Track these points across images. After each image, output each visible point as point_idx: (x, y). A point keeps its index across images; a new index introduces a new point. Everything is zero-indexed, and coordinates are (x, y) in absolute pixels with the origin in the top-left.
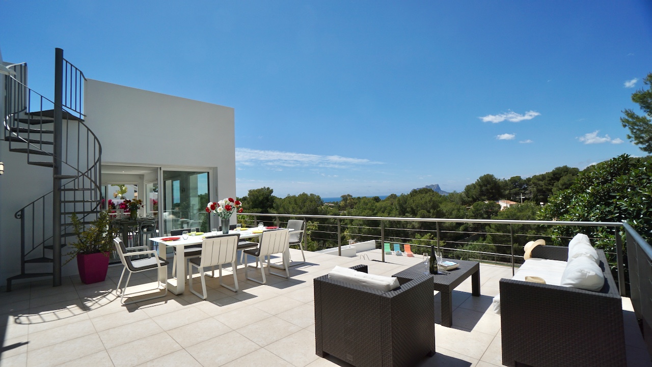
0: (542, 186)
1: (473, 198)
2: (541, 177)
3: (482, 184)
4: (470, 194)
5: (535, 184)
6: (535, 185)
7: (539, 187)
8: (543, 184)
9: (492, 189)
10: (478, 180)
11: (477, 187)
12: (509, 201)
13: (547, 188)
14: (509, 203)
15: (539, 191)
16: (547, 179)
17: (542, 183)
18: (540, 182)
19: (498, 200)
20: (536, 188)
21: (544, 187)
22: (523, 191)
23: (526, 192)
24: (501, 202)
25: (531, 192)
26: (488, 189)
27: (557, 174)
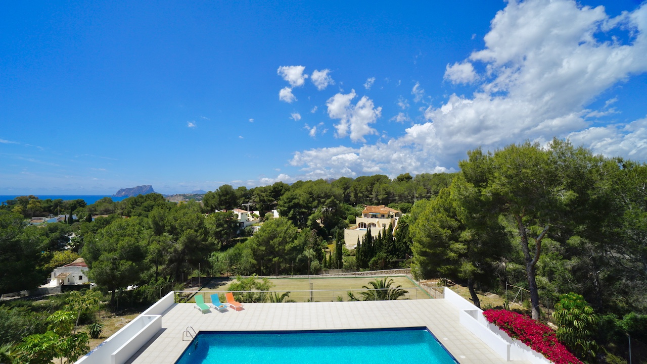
0: (264, 197)
1: (212, 207)
2: (263, 190)
3: (221, 194)
4: (209, 203)
5: (258, 195)
7: (262, 198)
9: (229, 199)
10: (217, 190)
11: (216, 196)
12: (240, 210)
13: (268, 199)
15: (261, 200)
16: (269, 191)
17: (264, 194)
18: (262, 193)
19: (233, 209)
20: (259, 198)
21: (265, 198)
22: (247, 200)
23: (250, 201)
24: (236, 211)
25: (254, 202)
26: (226, 199)
27: (276, 188)
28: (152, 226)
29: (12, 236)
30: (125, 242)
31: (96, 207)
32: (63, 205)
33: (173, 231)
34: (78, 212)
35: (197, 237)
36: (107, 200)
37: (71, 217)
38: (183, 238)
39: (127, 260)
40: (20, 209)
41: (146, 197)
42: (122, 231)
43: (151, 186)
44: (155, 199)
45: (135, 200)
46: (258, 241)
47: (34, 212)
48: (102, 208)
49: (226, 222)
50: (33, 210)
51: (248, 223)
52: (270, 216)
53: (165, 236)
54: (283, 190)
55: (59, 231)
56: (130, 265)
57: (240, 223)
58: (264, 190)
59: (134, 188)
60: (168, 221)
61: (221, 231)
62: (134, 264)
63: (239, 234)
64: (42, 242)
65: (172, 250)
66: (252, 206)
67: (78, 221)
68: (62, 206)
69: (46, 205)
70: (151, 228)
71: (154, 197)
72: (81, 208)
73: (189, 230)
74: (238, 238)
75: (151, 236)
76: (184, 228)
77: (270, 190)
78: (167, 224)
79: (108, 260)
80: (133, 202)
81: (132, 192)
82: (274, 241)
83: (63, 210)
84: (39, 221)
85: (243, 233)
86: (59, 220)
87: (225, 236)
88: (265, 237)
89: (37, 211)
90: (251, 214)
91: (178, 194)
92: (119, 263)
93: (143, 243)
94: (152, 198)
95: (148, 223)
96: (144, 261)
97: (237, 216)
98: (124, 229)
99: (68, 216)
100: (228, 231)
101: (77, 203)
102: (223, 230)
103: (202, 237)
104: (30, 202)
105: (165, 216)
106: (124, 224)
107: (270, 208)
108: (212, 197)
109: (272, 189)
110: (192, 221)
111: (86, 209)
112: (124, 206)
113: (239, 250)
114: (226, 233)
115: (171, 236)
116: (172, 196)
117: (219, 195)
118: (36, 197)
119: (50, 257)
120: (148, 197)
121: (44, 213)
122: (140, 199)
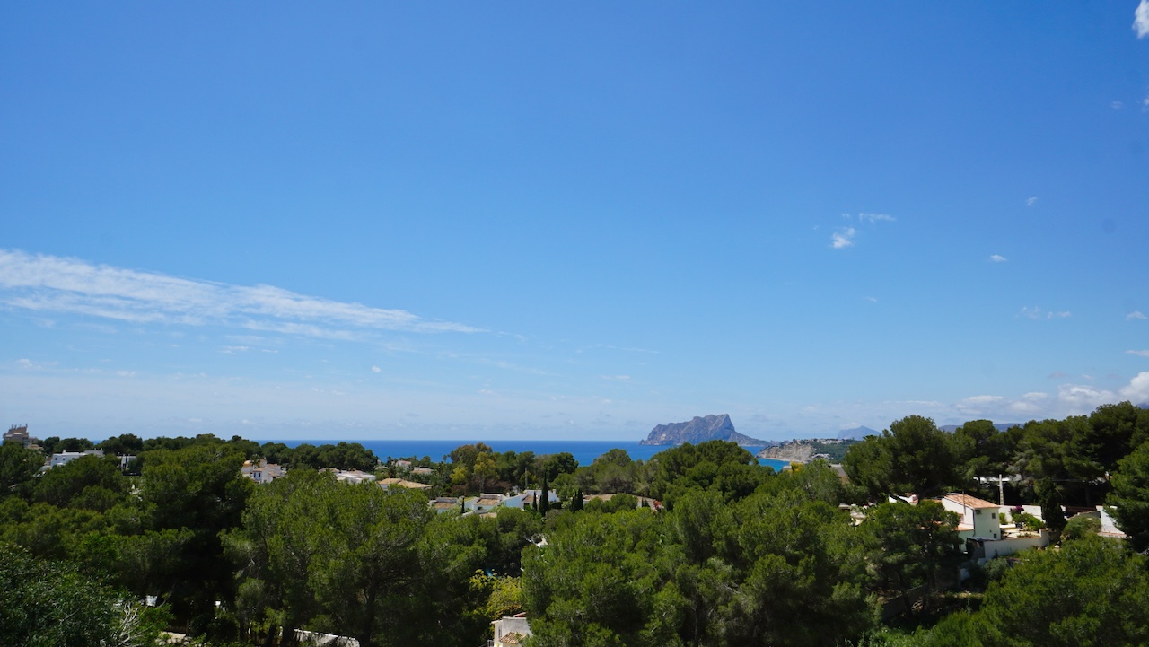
0: (1059, 457)
1: (871, 485)
2: (1056, 432)
3: (898, 446)
4: (865, 473)
5: (1038, 449)
6: (1038, 453)
7: (1053, 461)
8: (1062, 452)
9: (926, 461)
10: (886, 431)
11: (884, 452)
12: (970, 499)
13: (1077, 466)
14: (970, 503)
15: (1048, 469)
16: (1077, 437)
17: (1059, 448)
18: (1054, 444)
19: (942, 494)
20: (1043, 460)
21: (1065, 460)
22: (1000, 466)
23: (1011, 468)
24: (952, 503)
25: (1023, 472)
26: (914, 463)
27: (1104, 425)
28: (681, 536)
29: (406, 540)
30: (600, 576)
31: (595, 473)
32: (534, 465)
33: (733, 554)
34: (561, 484)
35: (794, 578)
36: (617, 456)
37: (545, 497)
38: (756, 578)
39: (603, 625)
40: (462, 472)
41: (700, 450)
42: (594, 548)
43: (728, 416)
44: (721, 457)
45: (675, 459)
46: (1005, 618)
47: (486, 481)
48: (605, 477)
49: (919, 537)
50: (483, 475)
51: (1000, 546)
52: (1088, 525)
53: (713, 568)
54: (1138, 433)
55: (517, 529)
56: (607, 640)
57: (971, 544)
58: (1058, 431)
59: (686, 423)
60: (719, 525)
61: (900, 564)
62: (617, 637)
63: (966, 580)
64: (454, 558)
65: (729, 609)
66: (1019, 488)
67: (558, 506)
68: (532, 467)
69: (505, 465)
70: (680, 542)
71: (719, 451)
72: (566, 475)
73: (773, 555)
74: (963, 595)
75: (678, 563)
76: (759, 547)
77: (1080, 432)
78: (719, 533)
79: (564, 617)
80: (670, 464)
81: (682, 432)
82: (1064, 624)
83: (534, 477)
84: (491, 502)
85: (979, 580)
86: (525, 502)
87: (917, 583)
88: (1028, 604)
89: (490, 477)
90: (1013, 513)
91: (799, 439)
92: (586, 629)
93: (641, 585)
94: (715, 455)
95: (671, 528)
96: (643, 632)
97: (956, 518)
98: (600, 541)
99: (539, 493)
100: (925, 567)
101: (560, 462)
102: (908, 561)
103: (809, 581)
104: (479, 459)
105: (711, 509)
106: (599, 529)
107: (1089, 497)
108: (872, 454)
109: (1089, 429)
110: (781, 529)
111: (575, 478)
112: (652, 474)
113: (958, 638)
114: (917, 573)
115: (729, 568)
116: (782, 445)
117: (892, 449)
118: (488, 447)
119: (487, 591)
120: (705, 450)
121: (502, 484)
122: (685, 455)
